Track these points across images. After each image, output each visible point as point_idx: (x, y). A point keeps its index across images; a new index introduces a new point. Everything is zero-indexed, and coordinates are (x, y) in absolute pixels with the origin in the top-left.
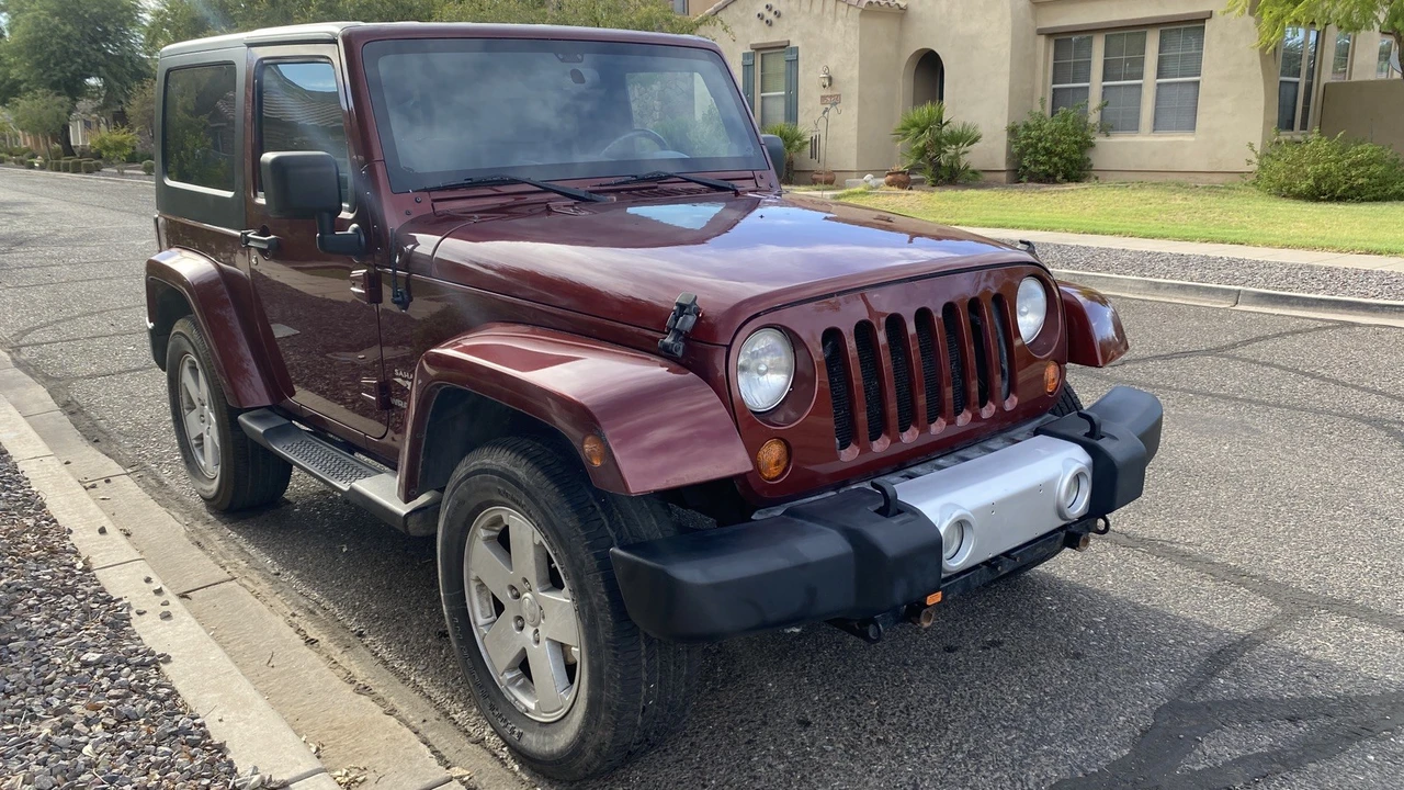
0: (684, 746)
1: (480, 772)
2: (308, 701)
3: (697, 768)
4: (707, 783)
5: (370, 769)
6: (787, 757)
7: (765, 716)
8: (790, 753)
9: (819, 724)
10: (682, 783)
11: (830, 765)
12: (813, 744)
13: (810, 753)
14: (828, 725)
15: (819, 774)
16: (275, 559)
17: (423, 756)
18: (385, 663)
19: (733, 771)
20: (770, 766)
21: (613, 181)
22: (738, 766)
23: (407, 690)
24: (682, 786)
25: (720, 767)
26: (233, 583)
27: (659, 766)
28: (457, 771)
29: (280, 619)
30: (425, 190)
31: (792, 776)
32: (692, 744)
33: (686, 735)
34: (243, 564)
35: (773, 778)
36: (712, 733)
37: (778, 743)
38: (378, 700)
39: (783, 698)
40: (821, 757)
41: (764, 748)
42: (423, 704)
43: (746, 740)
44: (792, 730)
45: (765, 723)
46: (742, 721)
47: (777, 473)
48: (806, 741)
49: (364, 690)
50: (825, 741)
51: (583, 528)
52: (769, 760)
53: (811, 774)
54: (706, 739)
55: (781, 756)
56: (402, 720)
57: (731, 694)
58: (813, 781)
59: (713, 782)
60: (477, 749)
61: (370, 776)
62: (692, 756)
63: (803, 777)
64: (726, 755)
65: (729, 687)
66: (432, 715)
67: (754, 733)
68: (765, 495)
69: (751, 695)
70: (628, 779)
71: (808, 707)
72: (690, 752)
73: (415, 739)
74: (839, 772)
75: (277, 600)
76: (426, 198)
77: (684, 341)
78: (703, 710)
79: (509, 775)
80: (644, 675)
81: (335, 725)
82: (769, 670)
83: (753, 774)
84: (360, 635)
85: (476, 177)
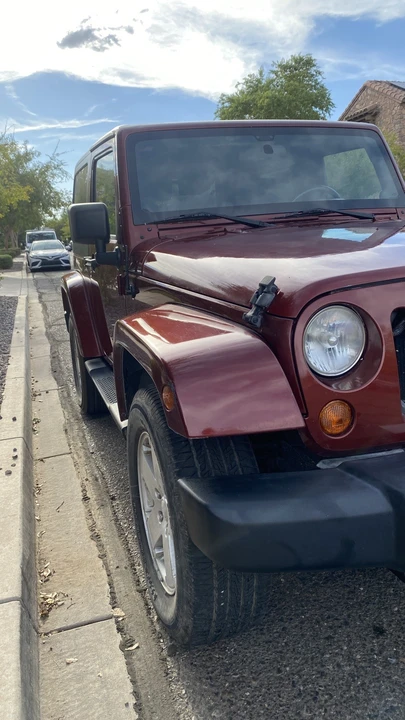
0: (277, 628)
1: (130, 616)
2: (63, 538)
3: (281, 652)
4: (283, 668)
5: (70, 597)
6: (355, 660)
7: (349, 616)
8: (359, 657)
9: (391, 634)
10: (263, 663)
11: (389, 678)
12: (381, 652)
13: (376, 661)
14: (399, 637)
15: (378, 684)
16: (96, 443)
17: (103, 593)
18: (117, 520)
19: (306, 662)
20: (338, 665)
21: (284, 215)
22: (312, 659)
23: (118, 542)
24: (262, 666)
25: (298, 656)
26: (69, 456)
27: (252, 643)
28: (118, 612)
29: (79, 481)
30: (154, 223)
31: (354, 681)
32: (284, 629)
33: (282, 620)
34: (80, 445)
35: (336, 679)
36: (302, 622)
37: (352, 645)
38: (100, 546)
39: (368, 603)
40: (384, 667)
41: (339, 647)
42: (123, 553)
43: (326, 635)
44: (367, 635)
45: (346, 623)
46: (329, 617)
47: (340, 429)
48: (376, 648)
49: (96, 537)
50: (392, 652)
51: (175, 458)
52: (339, 659)
53: (371, 683)
54: (296, 626)
55: (350, 658)
56: (106, 565)
57: (329, 590)
58: (370, 690)
59: (288, 669)
60: (138, 596)
61: (67, 602)
62: (280, 640)
63: (363, 684)
64: (306, 645)
65: (329, 584)
66: (125, 563)
67: (335, 631)
68: (328, 447)
69: (343, 595)
70: (225, 648)
71: (387, 616)
72: (279, 636)
73: (106, 578)
74: (396, 687)
75: (83, 470)
76: (155, 229)
77: (263, 314)
78: (302, 600)
79: (148, 623)
80: (216, 584)
81: (69, 559)
82: (364, 576)
83: (322, 669)
84: (113, 499)
85: (187, 214)
